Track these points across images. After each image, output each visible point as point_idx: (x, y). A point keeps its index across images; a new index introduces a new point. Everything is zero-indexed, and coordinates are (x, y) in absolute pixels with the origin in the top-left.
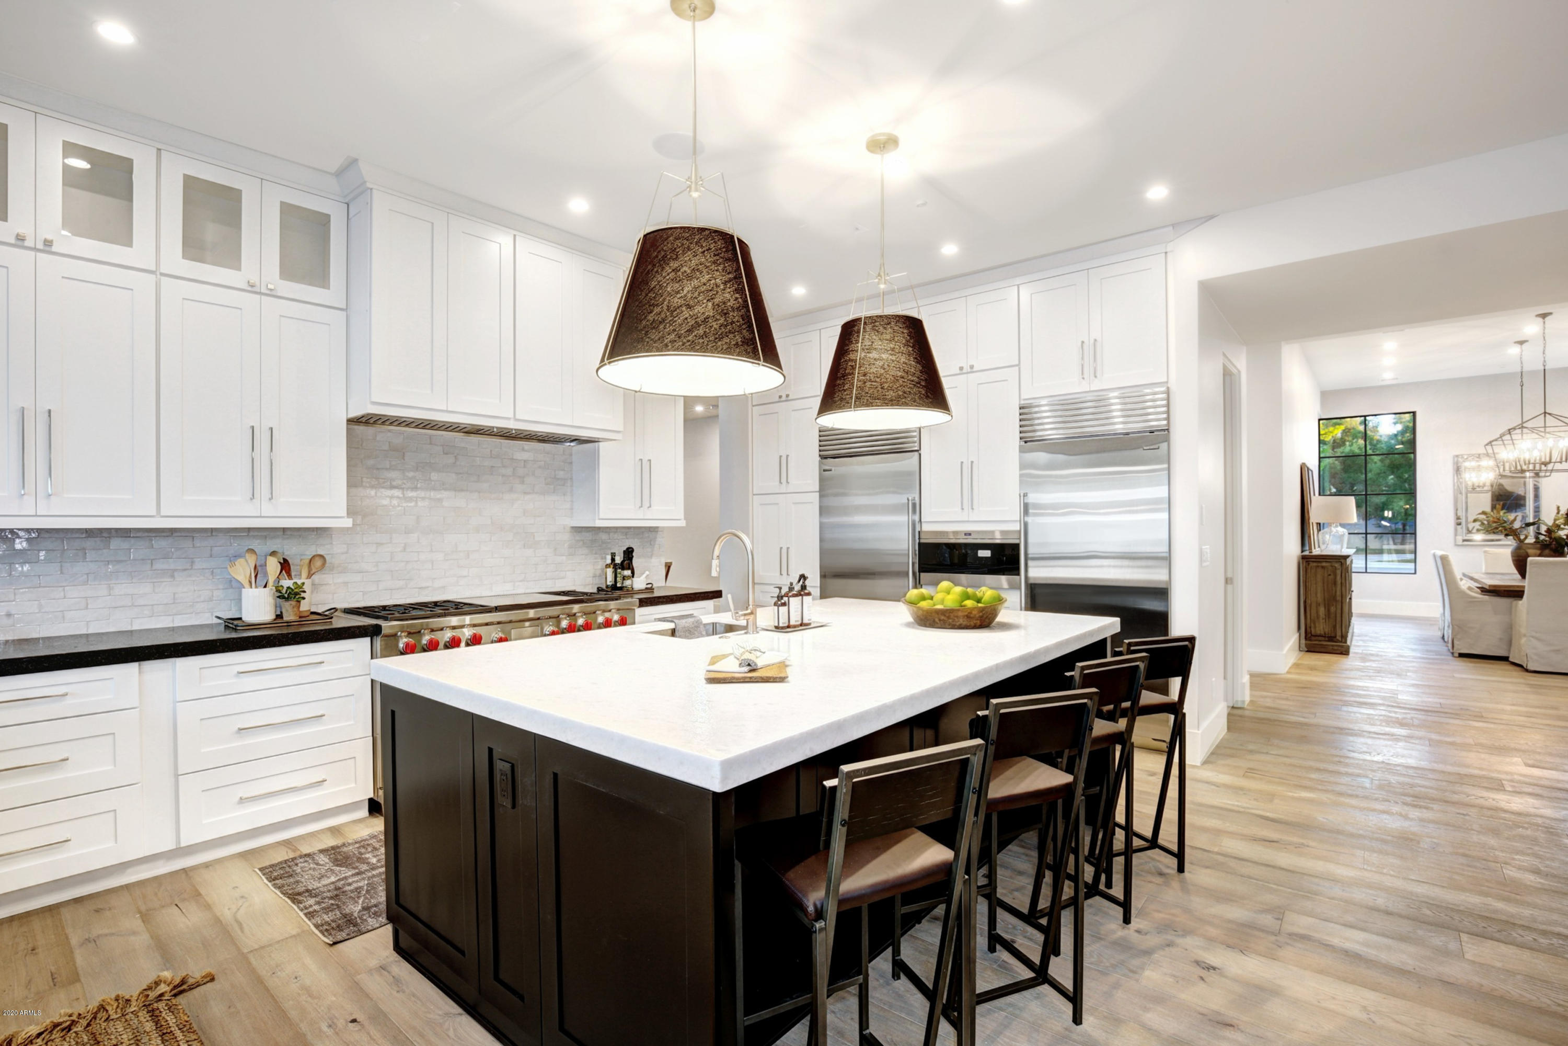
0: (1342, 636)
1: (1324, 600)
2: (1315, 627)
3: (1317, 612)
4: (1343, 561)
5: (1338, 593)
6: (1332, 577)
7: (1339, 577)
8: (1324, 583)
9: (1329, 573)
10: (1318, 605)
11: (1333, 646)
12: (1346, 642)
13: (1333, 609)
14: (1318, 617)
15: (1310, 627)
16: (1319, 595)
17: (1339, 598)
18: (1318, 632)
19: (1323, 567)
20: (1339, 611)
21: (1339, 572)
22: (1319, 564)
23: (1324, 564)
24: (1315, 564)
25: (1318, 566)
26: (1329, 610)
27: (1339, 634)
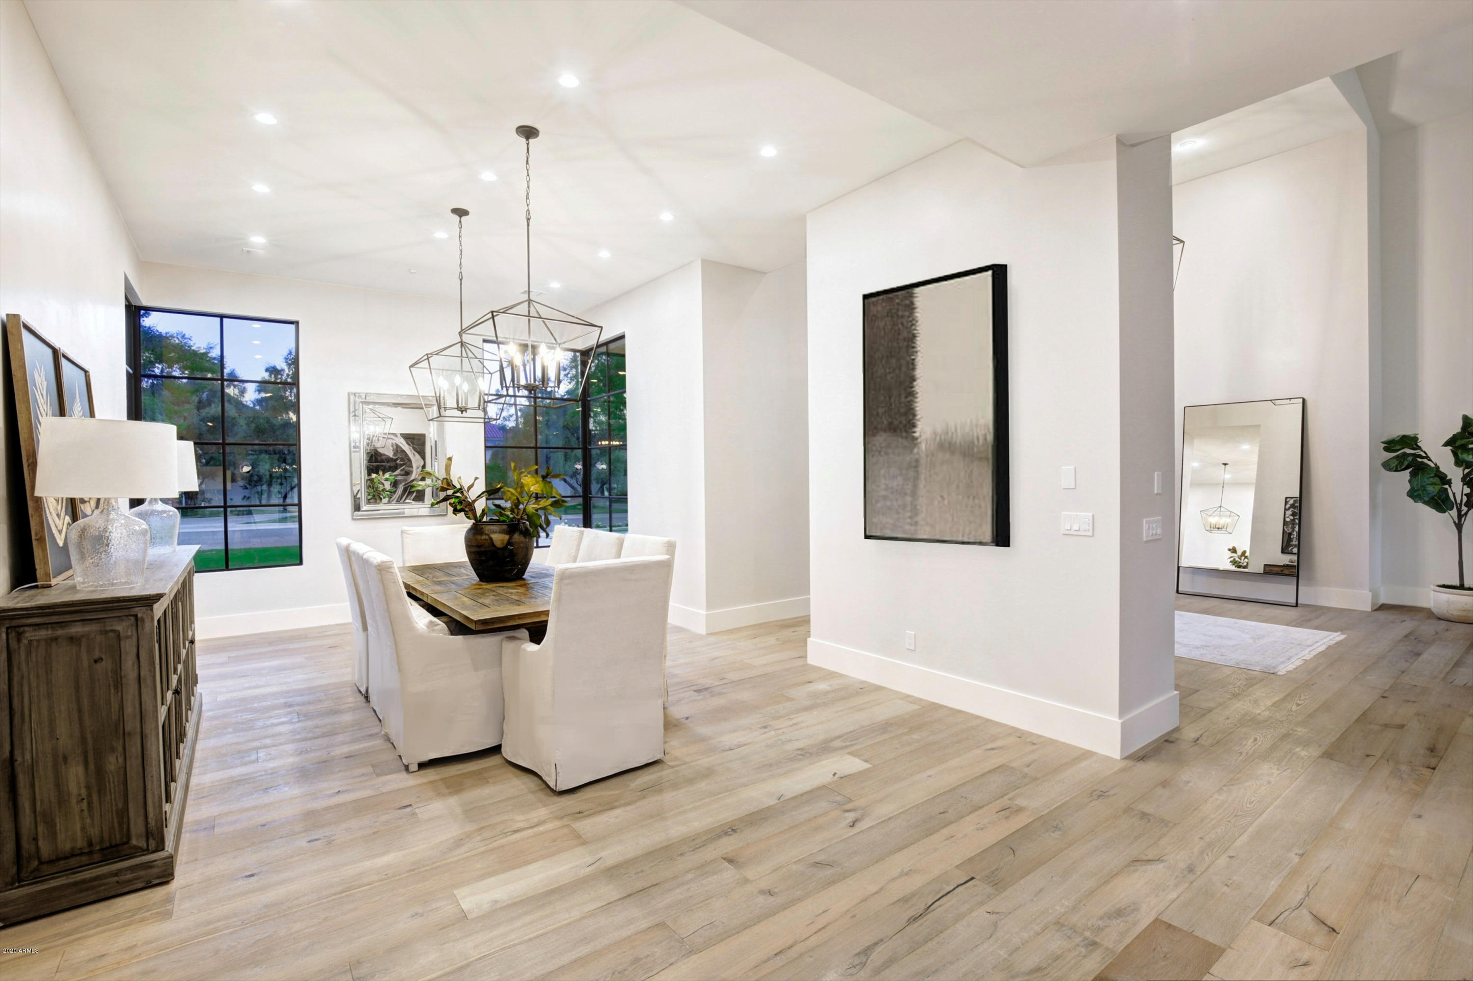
0: (148, 834)
1: (83, 741)
2: (53, 835)
3: (59, 784)
4: (140, 612)
5: (130, 709)
6: (107, 664)
7: (129, 663)
8: (77, 689)
9: (97, 654)
10: (61, 760)
11: (116, 874)
12: (161, 846)
13: (112, 763)
14: (62, 800)
15: (36, 839)
16: (63, 729)
17: (132, 725)
18: (65, 844)
19: (73, 640)
20: (134, 763)
21: (129, 647)
22: (60, 632)
23: (76, 629)
24: (43, 633)
25: (55, 639)
26: (100, 772)
27: (137, 827)
